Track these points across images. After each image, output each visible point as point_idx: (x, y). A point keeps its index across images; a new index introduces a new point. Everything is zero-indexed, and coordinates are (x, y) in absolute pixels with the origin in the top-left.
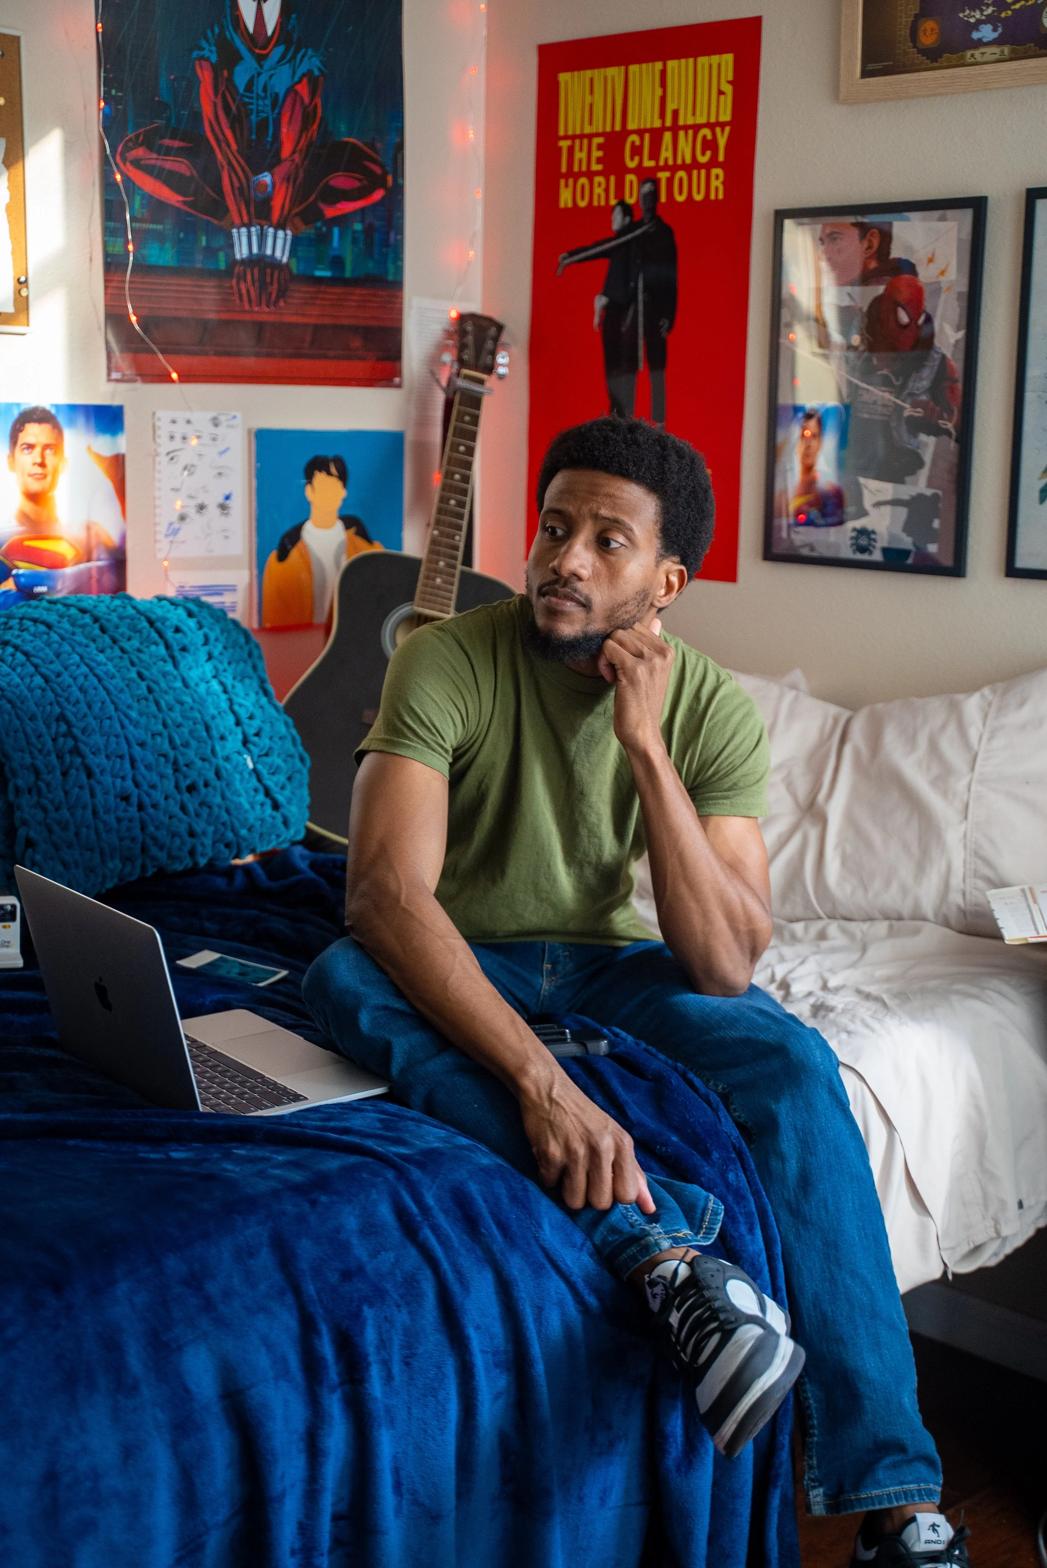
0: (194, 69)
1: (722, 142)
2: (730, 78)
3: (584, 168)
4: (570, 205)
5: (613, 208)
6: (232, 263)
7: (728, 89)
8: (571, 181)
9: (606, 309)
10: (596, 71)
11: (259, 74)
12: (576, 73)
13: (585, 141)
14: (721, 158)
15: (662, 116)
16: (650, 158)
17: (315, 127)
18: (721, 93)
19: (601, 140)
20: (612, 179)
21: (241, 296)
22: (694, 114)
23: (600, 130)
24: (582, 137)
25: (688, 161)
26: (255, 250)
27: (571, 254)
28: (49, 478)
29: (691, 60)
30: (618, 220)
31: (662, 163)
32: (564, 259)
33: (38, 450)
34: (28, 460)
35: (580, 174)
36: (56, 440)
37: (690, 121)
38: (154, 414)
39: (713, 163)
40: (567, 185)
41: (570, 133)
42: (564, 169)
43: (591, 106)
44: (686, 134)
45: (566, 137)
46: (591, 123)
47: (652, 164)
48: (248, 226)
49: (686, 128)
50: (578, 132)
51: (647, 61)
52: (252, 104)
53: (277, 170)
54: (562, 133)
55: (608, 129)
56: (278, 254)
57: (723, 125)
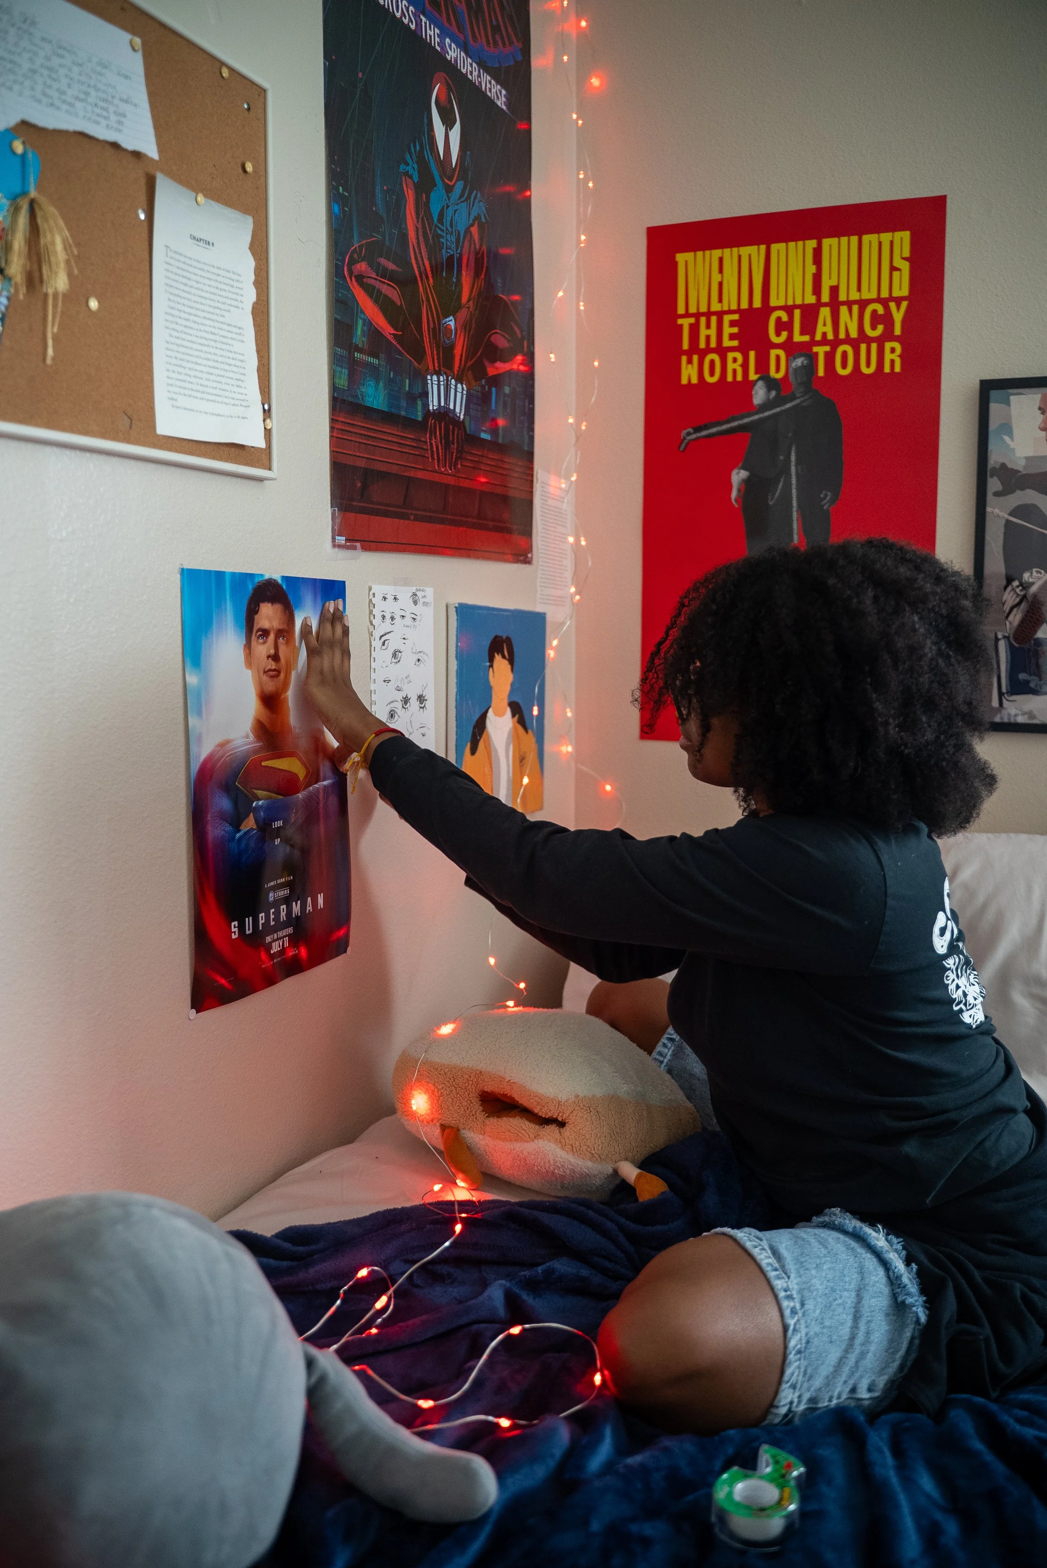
0: (401, 184)
1: (898, 316)
2: (907, 254)
3: (713, 344)
4: (695, 380)
5: (754, 383)
6: (427, 414)
7: (905, 266)
8: (695, 358)
9: (746, 482)
10: (727, 251)
11: (448, 206)
12: (700, 254)
13: (714, 319)
14: (898, 331)
15: (817, 290)
16: (802, 333)
17: (483, 276)
18: (893, 269)
19: (736, 317)
20: (752, 354)
21: (432, 451)
22: (859, 289)
23: (734, 307)
24: (709, 314)
25: (854, 334)
26: (442, 404)
27: (697, 430)
28: (282, 675)
29: (854, 239)
30: (759, 395)
31: (818, 337)
32: (689, 434)
33: (272, 637)
34: (263, 649)
35: (708, 350)
36: (288, 625)
37: (854, 296)
38: (370, 589)
39: (888, 335)
40: (690, 361)
41: (693, 310)
42: (686, 346)
43: (721, 284)
44: (850, 311)
45: (687, 315)
46: (720, 300)
47: (806, 338)
48: (438, 374)
49: (849, 304)
50: (703, 309)
51: (795, 239)
52: (443, 237)
53: (459, 314)
54: (681, 310)
55: (745, 305)
56: (458, 410)
57: (898, 301)
